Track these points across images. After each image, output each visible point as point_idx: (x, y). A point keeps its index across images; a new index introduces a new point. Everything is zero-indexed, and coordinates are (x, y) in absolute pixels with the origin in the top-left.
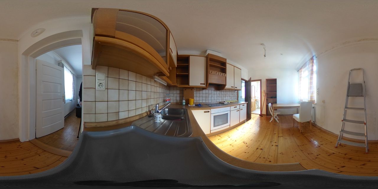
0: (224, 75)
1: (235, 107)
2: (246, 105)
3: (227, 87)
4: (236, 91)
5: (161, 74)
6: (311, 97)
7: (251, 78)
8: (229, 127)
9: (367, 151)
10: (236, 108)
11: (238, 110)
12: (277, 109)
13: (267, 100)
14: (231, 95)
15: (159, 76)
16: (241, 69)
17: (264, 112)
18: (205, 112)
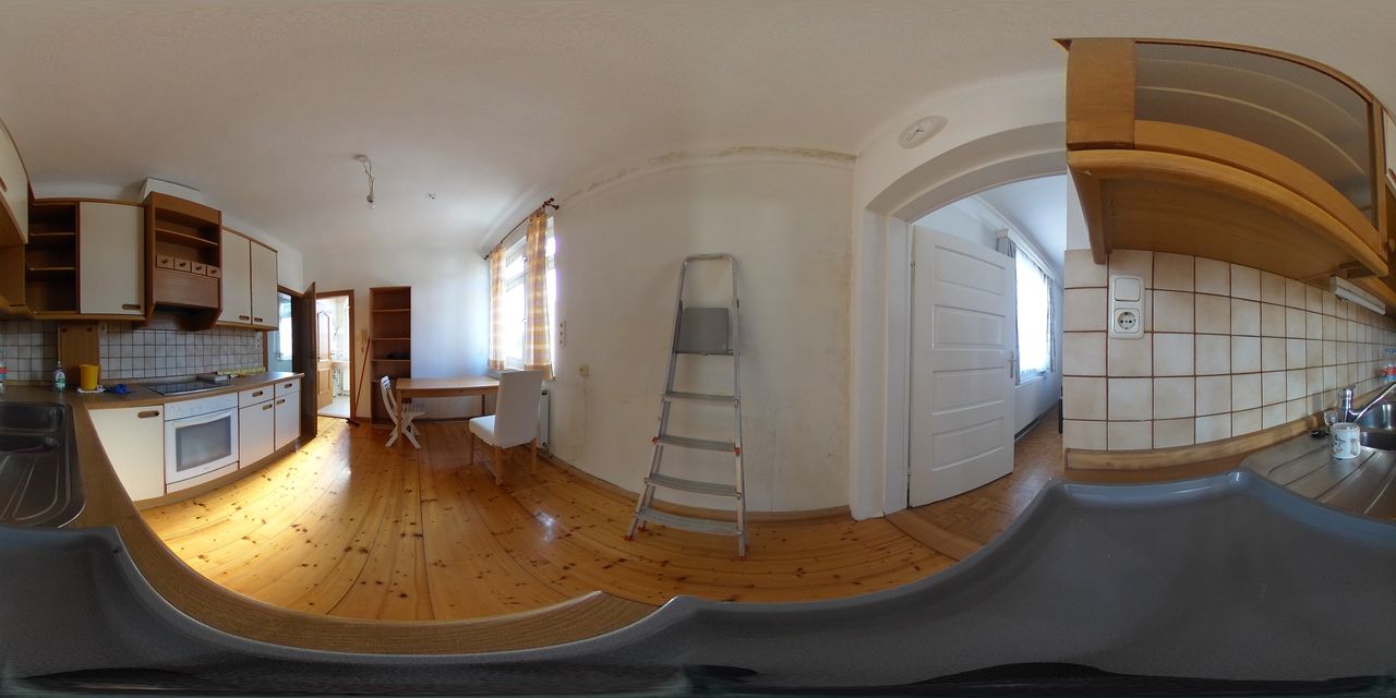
0: (213, 272)
1: (254, 395)
2: (297, 385)
3: (223, 318)
4: (260, 334)
5: (1355, 269)
6: (538, 354)
7: (314, 284)
8: (234, 468)
9: (742, 552)
10: (259, 399)
11: (266, 404)
12: (413, 399)
13: (374, 364)
14: (238, 348)
15: (1349, 276)
16: (276, 252)
17: (365, 410)
18: (142, 415)
